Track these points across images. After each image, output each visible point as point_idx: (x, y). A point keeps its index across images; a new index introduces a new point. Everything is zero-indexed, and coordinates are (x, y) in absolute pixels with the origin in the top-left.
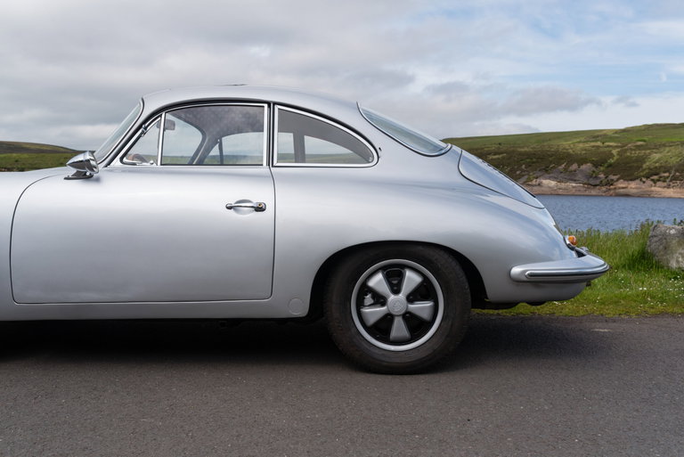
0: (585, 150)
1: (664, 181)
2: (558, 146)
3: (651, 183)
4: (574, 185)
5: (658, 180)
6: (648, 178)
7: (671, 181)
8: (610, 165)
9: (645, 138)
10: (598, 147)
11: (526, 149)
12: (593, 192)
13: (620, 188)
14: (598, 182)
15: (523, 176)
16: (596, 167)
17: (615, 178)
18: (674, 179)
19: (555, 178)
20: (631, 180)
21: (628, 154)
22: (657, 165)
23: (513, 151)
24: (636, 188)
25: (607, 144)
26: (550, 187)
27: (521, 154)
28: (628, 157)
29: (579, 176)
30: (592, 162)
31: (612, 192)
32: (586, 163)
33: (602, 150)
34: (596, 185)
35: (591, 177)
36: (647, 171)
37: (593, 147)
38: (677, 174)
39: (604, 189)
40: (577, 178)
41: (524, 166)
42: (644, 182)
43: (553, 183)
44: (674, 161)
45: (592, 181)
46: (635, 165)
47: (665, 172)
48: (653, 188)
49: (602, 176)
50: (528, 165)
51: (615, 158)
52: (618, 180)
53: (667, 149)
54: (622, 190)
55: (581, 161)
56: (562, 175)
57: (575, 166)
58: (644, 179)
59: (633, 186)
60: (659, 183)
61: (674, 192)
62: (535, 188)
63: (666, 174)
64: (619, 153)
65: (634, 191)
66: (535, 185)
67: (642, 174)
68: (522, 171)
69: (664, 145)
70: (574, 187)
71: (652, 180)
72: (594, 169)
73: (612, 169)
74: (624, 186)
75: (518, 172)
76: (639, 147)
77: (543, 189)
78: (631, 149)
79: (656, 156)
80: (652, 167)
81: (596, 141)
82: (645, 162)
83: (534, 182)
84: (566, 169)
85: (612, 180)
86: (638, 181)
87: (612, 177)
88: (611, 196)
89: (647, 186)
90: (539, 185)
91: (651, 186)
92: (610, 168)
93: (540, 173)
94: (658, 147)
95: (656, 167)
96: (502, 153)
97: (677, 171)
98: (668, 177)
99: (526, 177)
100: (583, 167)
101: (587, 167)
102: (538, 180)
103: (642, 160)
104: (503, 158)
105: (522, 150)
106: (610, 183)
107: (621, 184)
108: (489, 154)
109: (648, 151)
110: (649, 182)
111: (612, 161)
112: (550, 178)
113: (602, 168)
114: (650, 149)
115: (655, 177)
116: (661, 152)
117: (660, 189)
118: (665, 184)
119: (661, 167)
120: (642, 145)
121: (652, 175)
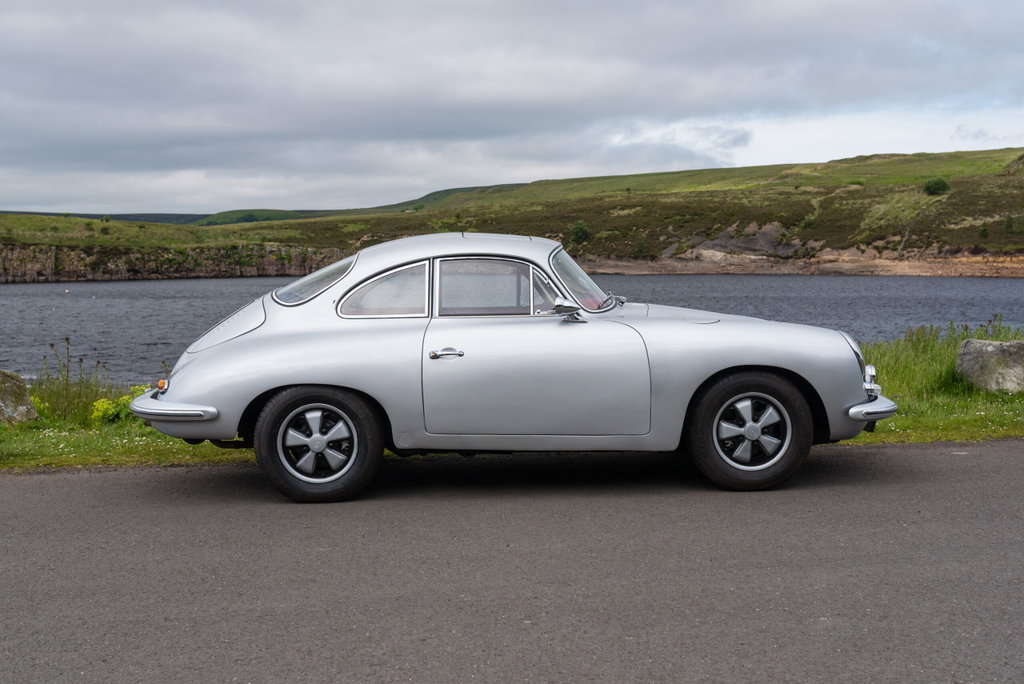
0: (768, 199)
1: (895, 250)
2: (725, 192)
3: (875, 252)
4: (753, 257)
5: (886, 248)
6: (868, 244)
7: (904, 248)
8: (809, 225)
9: (862, 180)
10: (789, 194)
11: (673, 199)
12: (785, 269)
13: (826, 262)
14: (790, 252)
15: (671, 243)
16: (788, 228)
17: (817, 245)
18: (909, 245)
19: (722, 247)
20: (843, 248)
21: (837, 205)
22: (882, 222)
23: (653, 204)
24: (851, 261)
25: (802, 188)
26: (715, 262)
27: (665, 207)
28: (836, 210)
29: (761, 243)
30: (781, 220)
31: (813, 268)
32: (771, 221)
33: (794, 198)
34: (788, 258)
35: (779, 244)
36: (867, 233)
37: (781, 194)
38: (914, 237)
39: (800, 263)
40: (758, 247)
41: (671, 228)
42: (863, 252)
43: (719, 255)
44: (908, 215)
45: (781, 252)
46: (849, 223)
47: (895, 235)
48: (877, 261)
49: (797, 242)
50: (679, 227)
51: (816, 213)
52: (822, 248)
53: (897, 196)
54: (829, 265)
55: (764, 218)
56: (733, 241)
57: (752, 227)
58: (863, 247)
59: (847, 259)
60: (886, 253)
61: (910, 267)
62: (691, 264)
63: (897, 238)
64: (822, 205)
65: (847, 266)
66: (692, 260)
67: (859, 238)
68: (669, 236)
69: (892, 191)
70: (754, 261)
71: (876, 248)
72: (784, 230)
73: (814, 230)
74: (831, 257)
75: (662, 239)
76: (851, 194)
77: (701, 264)
78: (842, 198)
79: (880, 209)
80: (875, 226)
81: (786, 184)
82: (863, 219)
83: (688, 254)
84: (738, 232)
85: (813, 249)
86: (854, 249)
87: (812, 244)
88: (813, 274)
89: (869, 258)
90: (697, 258)
91: (875, 257)
92: (808, 230)
93: (697, 239)
94: (882, 194)
95: (881, 227)
96: (634, 206)
97: (913, 232)
98: (900, 242)
99: (677, 245)
100: (767, 228)
101: (772, 228)
102: (695, 251)
103: (858, 215)
104: (637, 214)
105: (667, 200)
106: (809, 254)
107: (828, 255)
108: (614, 208)
109: (867, 201)
110: (871, 251)
111: (811, 217)
112: (713, 247)
113: (796, 230)
114: (869, 197)
115: (880, 243)
116: (888, 202)
117: (888, 263)
118: (896, 254)
119: (888, 226)
120: (857, 191)
121: (874, 240)
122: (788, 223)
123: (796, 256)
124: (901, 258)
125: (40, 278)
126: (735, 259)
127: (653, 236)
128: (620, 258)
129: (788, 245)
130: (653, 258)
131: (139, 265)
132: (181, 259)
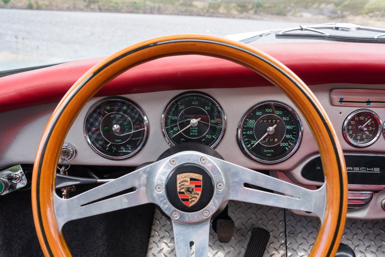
122: (337, 5)
123: (338, 17)
124: (379, 20)
125: (68, 9)
126: (316, 17)
127: (285, 7)
128: (272, 14)
129: (336, 13)
130: (285, 15)
131: (102, 7)
132: (116, 6)
